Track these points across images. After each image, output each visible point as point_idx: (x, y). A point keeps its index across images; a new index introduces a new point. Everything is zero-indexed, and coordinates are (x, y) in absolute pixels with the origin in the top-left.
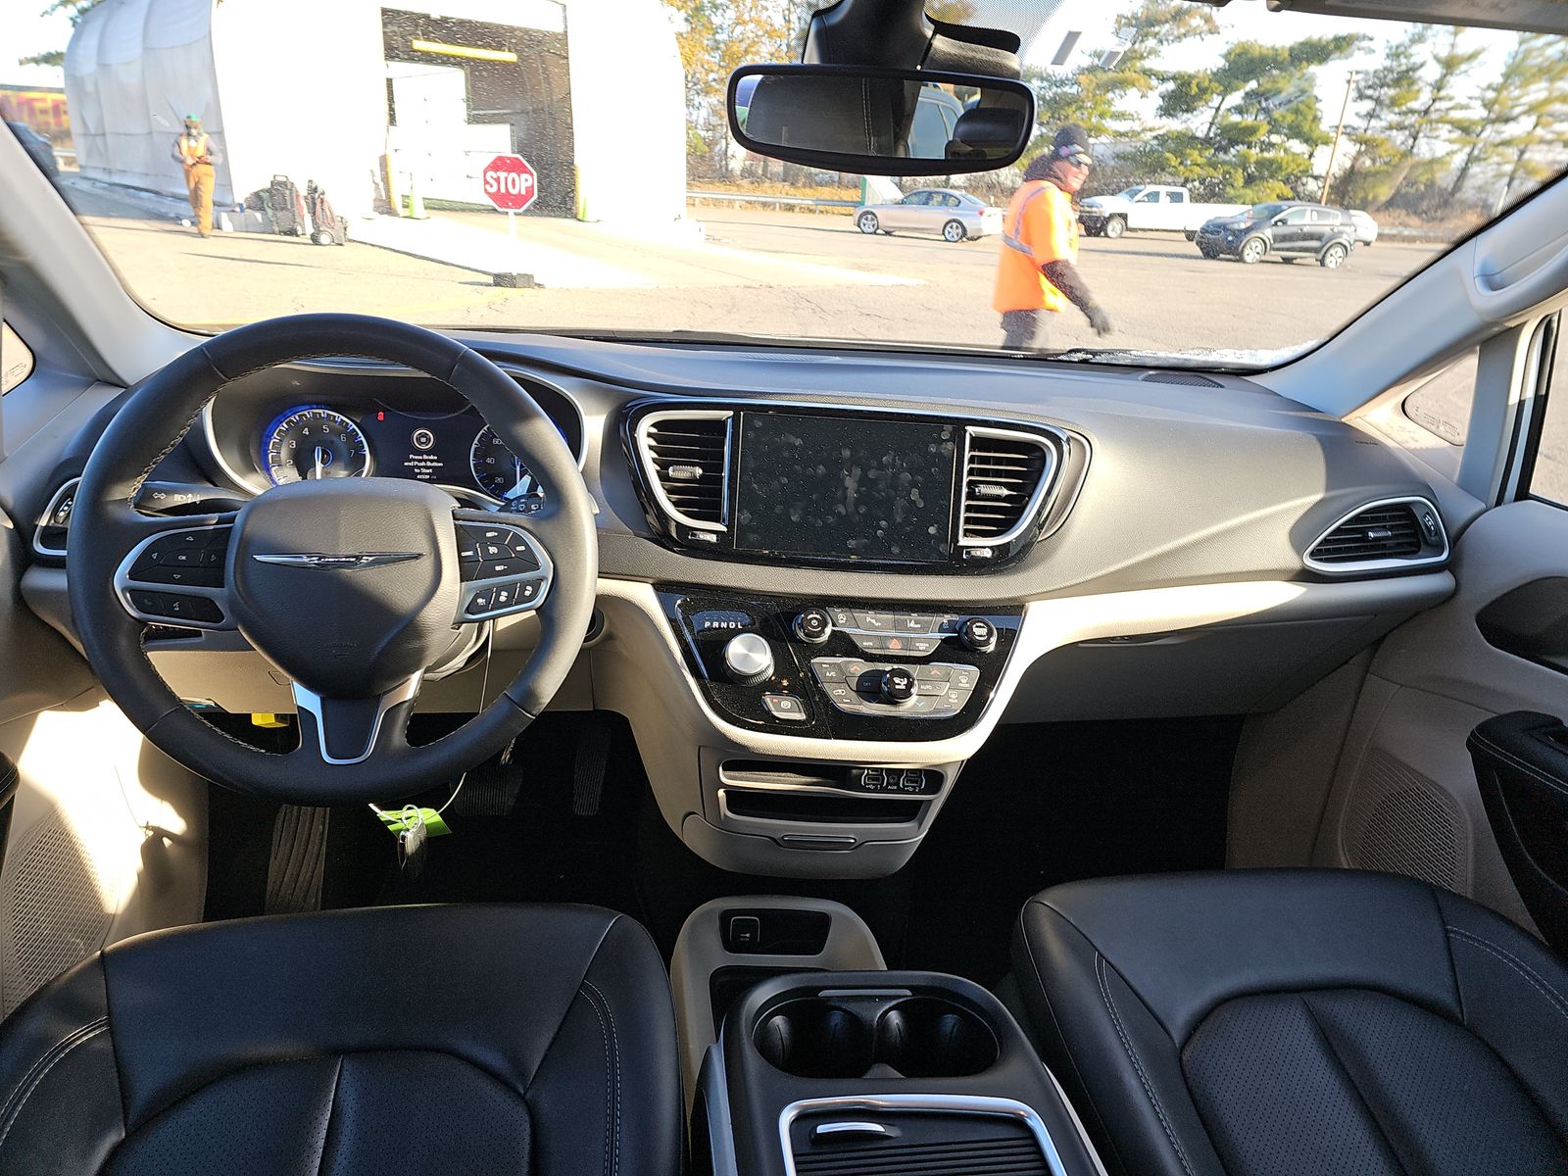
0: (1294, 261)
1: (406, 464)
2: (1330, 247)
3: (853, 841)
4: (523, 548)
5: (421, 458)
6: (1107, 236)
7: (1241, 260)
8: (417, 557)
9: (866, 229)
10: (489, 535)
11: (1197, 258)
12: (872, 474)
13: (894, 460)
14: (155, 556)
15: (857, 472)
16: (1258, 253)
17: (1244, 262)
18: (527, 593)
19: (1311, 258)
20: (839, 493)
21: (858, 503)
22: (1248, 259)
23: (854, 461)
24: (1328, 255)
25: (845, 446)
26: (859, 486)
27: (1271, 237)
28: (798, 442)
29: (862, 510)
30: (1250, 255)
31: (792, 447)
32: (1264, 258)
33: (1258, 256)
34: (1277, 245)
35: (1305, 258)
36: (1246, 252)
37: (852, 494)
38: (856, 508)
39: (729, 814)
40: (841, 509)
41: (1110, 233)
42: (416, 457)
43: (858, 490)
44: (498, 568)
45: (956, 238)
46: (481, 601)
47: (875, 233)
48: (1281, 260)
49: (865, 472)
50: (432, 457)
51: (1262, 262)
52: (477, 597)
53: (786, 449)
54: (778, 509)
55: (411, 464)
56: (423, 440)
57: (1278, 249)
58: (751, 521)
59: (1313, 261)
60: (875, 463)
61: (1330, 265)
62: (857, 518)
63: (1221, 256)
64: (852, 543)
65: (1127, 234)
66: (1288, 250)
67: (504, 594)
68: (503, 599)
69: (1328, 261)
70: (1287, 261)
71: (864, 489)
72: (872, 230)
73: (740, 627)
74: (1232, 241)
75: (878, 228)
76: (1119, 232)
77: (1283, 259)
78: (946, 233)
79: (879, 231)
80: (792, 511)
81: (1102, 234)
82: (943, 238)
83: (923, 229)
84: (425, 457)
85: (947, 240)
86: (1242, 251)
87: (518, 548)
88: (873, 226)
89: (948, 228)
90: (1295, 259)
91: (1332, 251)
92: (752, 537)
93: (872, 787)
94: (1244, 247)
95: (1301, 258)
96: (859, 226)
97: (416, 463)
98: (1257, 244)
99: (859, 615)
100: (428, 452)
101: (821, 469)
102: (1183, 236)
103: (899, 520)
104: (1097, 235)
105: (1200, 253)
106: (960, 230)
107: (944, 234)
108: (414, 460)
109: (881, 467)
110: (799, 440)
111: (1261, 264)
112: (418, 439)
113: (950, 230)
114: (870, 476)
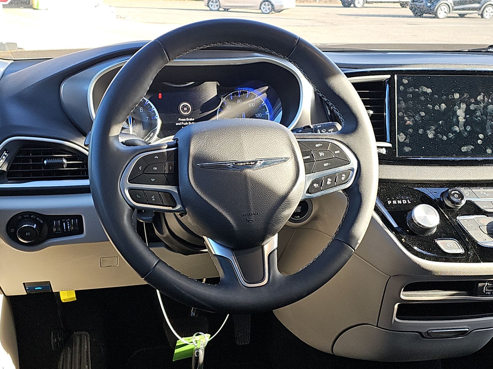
0: (466, 16)
1: (177, 124)
2: (486, 6)
3: (468, 330)
4: (339, 152)
5: (185, 120)
6: (355, 6)
7: (436, 17)
8: (285, 160)
9: (212, 8)
10: (317, 146)
11: (411, 17)
12: (472, 107)
13: (484, 97)
14: (140, 168)
15: (463, 106)
16: (445, 12)
17: (438, 18)
18: (343, 178)
19: (475, 14)
20: (454, 120)
21: (465, 125)
22: (439, 16)
23: (461, 101)
24: (485, 11)
25: (456, 92)
26: (466, 115)
27: (452, 3)
28: (429, 91)
29: (468, 128)
30: (441, 13)
31: (426, 93)
32: (449, 15)
33: (446, 14)
34: (456, 7)
35: (472, 13)
36: (439, 12)
37: (462, 120)
38: (465, 128)
39: (397, 320)
40: (457, 129)
41: (357, 5)
42: (182, 120)
43: (465, 116)
44: (325, 165)
45: (268, 11)
46: (315, 185)
47: (218, 10)
48: (458, 16)
49: (468, 106)
50: (191, 119)
51: (448, 17)
52: (313, 183)
53: (422, 95)
54: (421, 131)
55: (180, 124)
56: (185, 109)
57: (456, 10)
58: (405, 140)
59: (477, 15)
60: (473, 101)
61: (487, 17)
62: (466, 134)
63: (424, 15)
64: (464, 149)
65: (366, 5)
66: (463, 9)
67: (329, 180)
68: (329, 183)
69: (485, 15)
70: (462, 16)
71: (468, 116)
72: (216, 8)
73: (409, 202)
74: (430, 7)
75: (220, 7)
76: (362, 4)
77: (460, 15)
78: (262, 8)
79: (221, 9)
80: (428, 131)
81: (352, 5)
82: (260, 11)
83: (248, 7)
84: (187, 119)
85: (263, 13)
86: (436, 11)
87: (336, 152)
88: (217, 6)
89: (263, 5)
90: (466, 14)
91: (487, 9)
92: (407, 149)
93: (489, 293)
94: (437, 9)
95: (470, 14)
96: (208, 6)
97: (182, 123)
98: (444, 7)
99: (475, 190)
100: (189, 116)
101: (443, 106)
102: (398, 5)
103: (490, 133)
104: (349, 6)
105: (412, 14)
106: (270, 6)
107: (260, 8)
108: (181, 121)
109: (477, 103)
110: (429, 89)
111: (448, 18)
112: (183, 109)
113: (264, 6)
114: (471, 108)
